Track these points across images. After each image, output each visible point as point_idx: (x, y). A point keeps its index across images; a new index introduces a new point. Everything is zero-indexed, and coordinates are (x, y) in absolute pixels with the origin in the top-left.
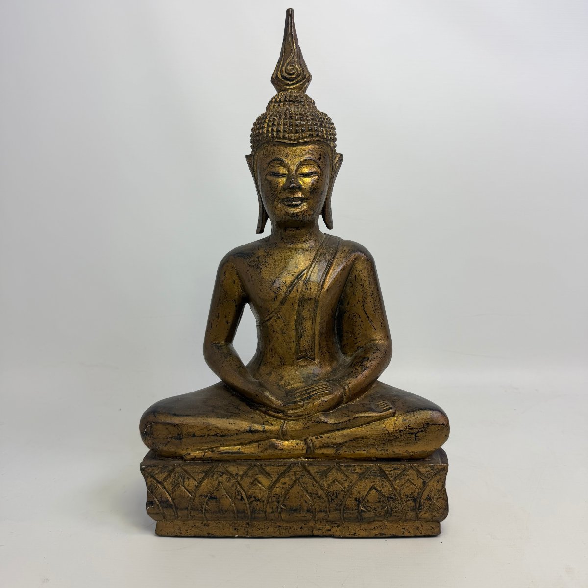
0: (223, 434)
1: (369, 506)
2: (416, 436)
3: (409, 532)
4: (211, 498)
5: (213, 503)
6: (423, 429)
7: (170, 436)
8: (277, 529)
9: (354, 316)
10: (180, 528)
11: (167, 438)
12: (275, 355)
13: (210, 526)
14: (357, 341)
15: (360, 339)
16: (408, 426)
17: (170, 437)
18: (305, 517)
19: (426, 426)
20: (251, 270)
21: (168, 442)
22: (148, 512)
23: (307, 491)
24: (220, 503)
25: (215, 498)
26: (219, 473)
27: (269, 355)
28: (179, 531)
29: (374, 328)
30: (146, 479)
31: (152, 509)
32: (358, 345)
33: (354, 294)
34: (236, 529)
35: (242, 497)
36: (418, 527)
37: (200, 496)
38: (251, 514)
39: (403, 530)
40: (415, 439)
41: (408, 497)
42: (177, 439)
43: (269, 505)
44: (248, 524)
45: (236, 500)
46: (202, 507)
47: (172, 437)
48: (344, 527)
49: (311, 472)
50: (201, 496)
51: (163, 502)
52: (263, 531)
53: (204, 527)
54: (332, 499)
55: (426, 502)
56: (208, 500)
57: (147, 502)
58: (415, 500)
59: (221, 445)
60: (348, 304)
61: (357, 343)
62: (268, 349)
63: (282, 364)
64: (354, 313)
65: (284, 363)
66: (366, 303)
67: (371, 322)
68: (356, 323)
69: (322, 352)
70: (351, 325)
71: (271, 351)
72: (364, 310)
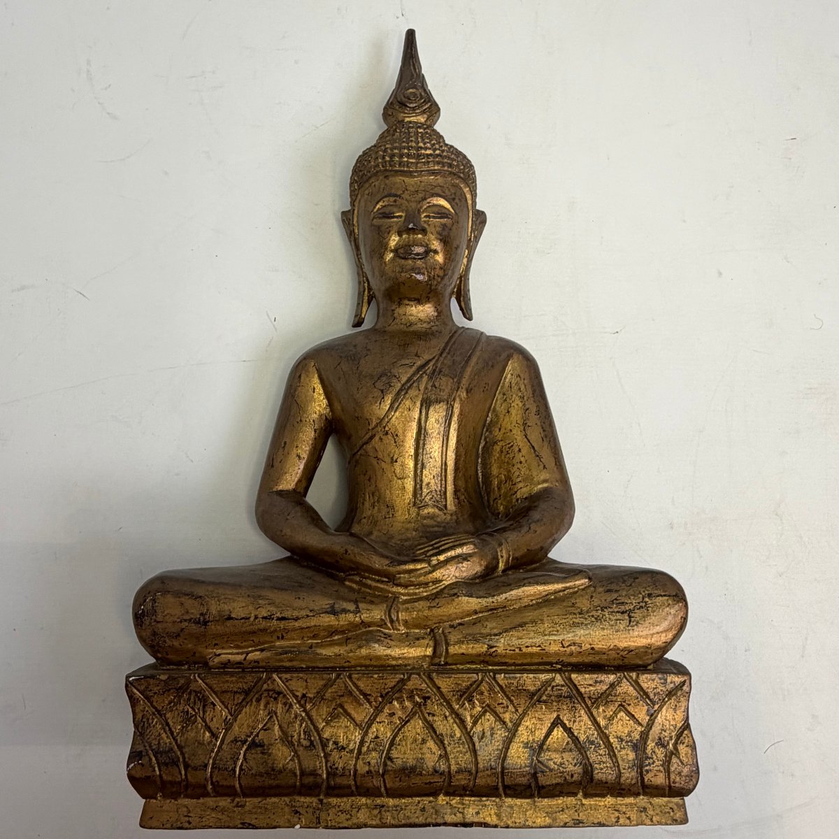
0: (283, 615)
1: (552, 759)
2: (630, 617)
3: (629, 818)
4: (254, 745)
5: (256, 755)
6: (641, 604)
7: (187, 617)
8: (376, 812)
9: (509, 448)
10: (189, 812)
11: (181, 622)
12: (378, 501)
13: (247, 808)
14: (516, 490)
15: (521, 485)
16: (616, 599)
17: (185, 620)
18: (430, 783)
19: (647, 599)
20: (342, 363)
21: (182, 630)
22: (132, 779)
23: (435, 731)
24: (270, 755)
25: (261, 745)
26: (271, 693)
27: (367, 504)
28: (187, 819)
29: (544, 466)
30: (133, 705)
31: (139, 767)
32: (518, 495)
34: (297, 812)
35: (312, 742)
36: (645, 809)
37: (232, 742)
38: (327, 778)
39: (617, 814)
40: (630, 621)
41: (622, 740)
42: (199, 622)
43: (363, 759)
44: (321, 801)
45: (301, 748)
46: (235, 763)
47: (190, 620)
49: (444, 690)
50: (235, 740)
51: (161, 753)
52: (348, 816)
53: (235, 809)
55: (657, 750)
56: (247, 750)
57: (131, 752)
58: (635, 747)
59: (278, 638)
60: (500, 429)
61: (516, 492)
62: (367, 494)
63: (391, 516)
64: (509, 444)
65: (393, 515)
66: (529, 426)
67: (538, 456)
68: (513, 459)
69: (458, 499)
70: (506, 464)
71: (371, 496)
72: (526, 437)
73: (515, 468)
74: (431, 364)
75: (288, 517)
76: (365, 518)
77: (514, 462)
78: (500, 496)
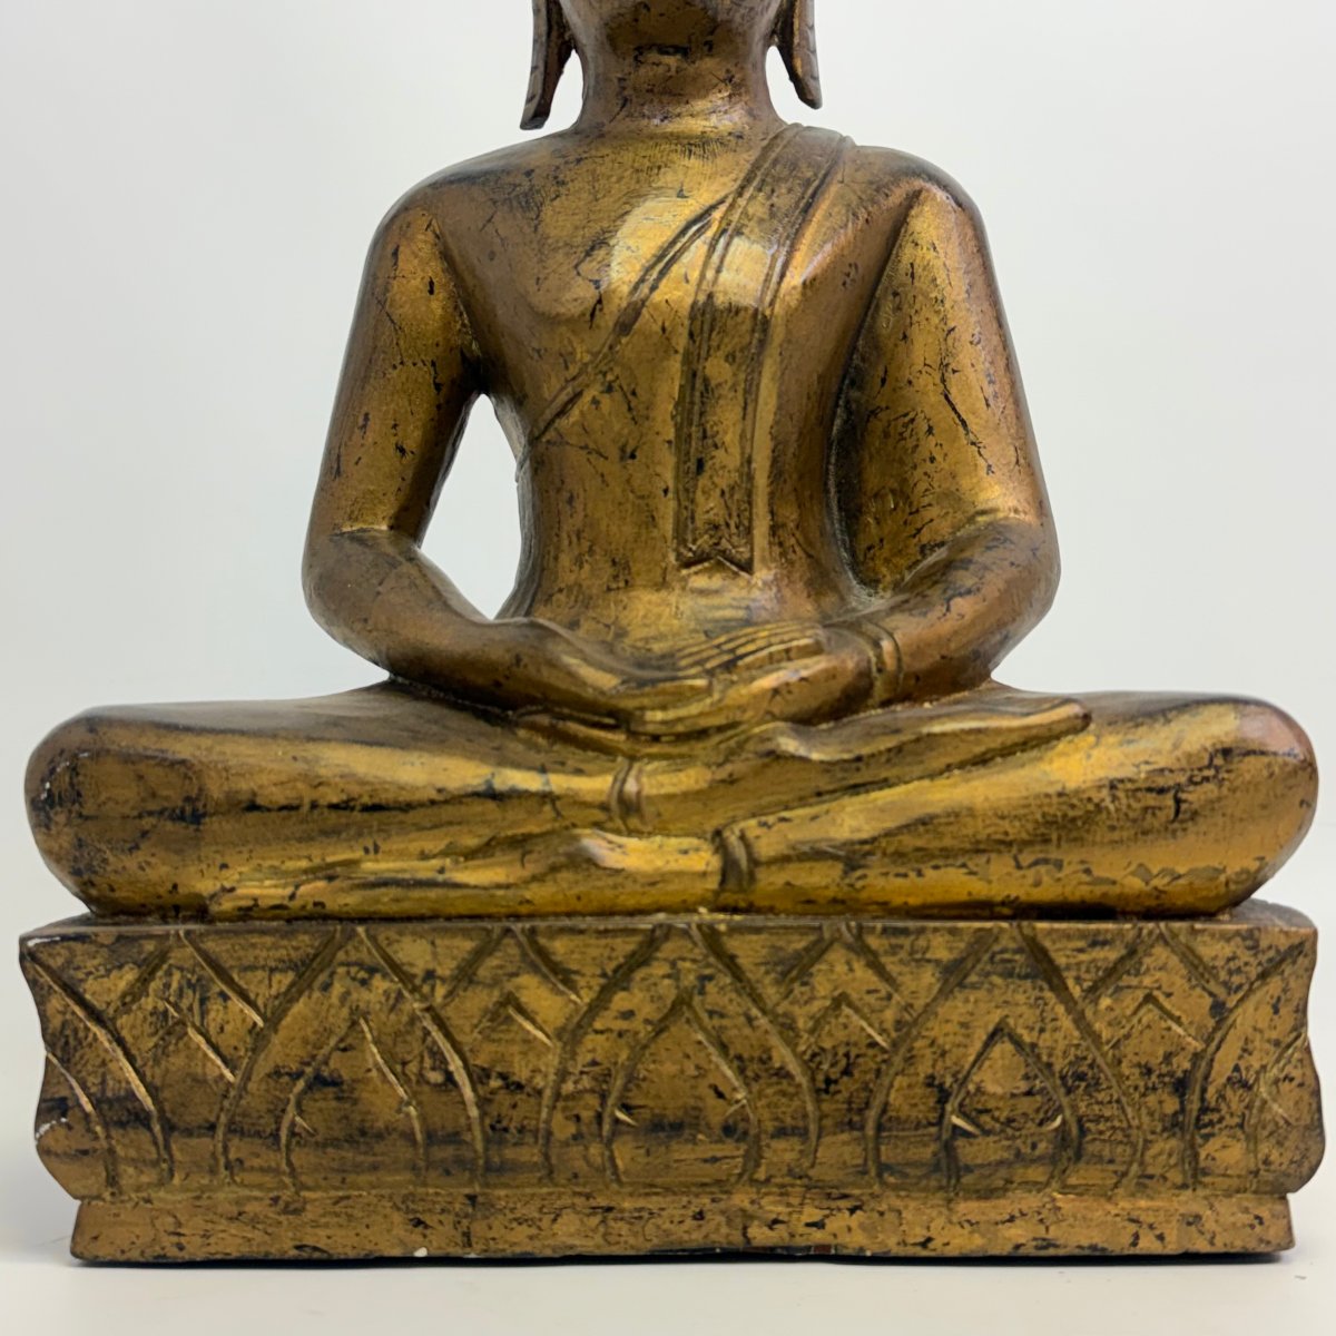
0: (376, 800)
1: (987, 1111)
2: (1178, 801)
3: (1161, 1237)
4: (319, 1082)
5: (324, 1102)
6: (1207, 773)
7: (153, 806)
8: (595, 1221)
9: (905, 425)
10: (179, 1224)
11: (140, 816)
12: (591, 551)
13: (308, 1216)
14: (919, 526)
15: (934, 512)
16: (1146, 764)
17: (151, 814)
18: (714, 1160)
20: (497, 219)
21: (144, 834)
22: (44, 1151)
23: (723, 1048)
24: (355, 1102)
25: (335, 1082)
26: (353, 970)
27: (565, 560)
28: (175, 1239)
29: (990, 466)
30: (41, 1002)
31: (62, 1132)
32: (925, 537)
33: (905, 337)
34: (419, 1223)
35: (449, 1077)
36: (1198, 1217)
37: (269, 1076)
38: (486, 1149)
39: (1133, 1228)
40: (1177, 812)
41: (1149, 1071)
42: (182, 818)
43: (564, 1109)
44: (472, 1198)
45: (426, 1088)
46: (278, 1121)
47: (161, 813)
48: (882, 1214)
49: (743, 961)
50: (277, 1073)
51: (110, 1102)
52: (534, 1231)
53: (282, 1218)
54: (828, 1081)
55: (1229, 1093)
56: (304, 1092)
57: (42, 1100)
58: (1180, 1086)
59: (367, 851)
60: (883, 381)
61: (919, 531)
62: (564, 535)
63: (622, 584)
64: (906, 415)
65: (627, 582)
66: (954, 371)
67: (973, 444)
68: (913, 452)
69: (781, 544)
70: (896, 465)
71: (574, 539)
72: (947, 397)
73: (918, 473)
74: (717, 214)
75: (380, 589)
76: (561, 590)
77: (917, 457)
78: (881, 540)
